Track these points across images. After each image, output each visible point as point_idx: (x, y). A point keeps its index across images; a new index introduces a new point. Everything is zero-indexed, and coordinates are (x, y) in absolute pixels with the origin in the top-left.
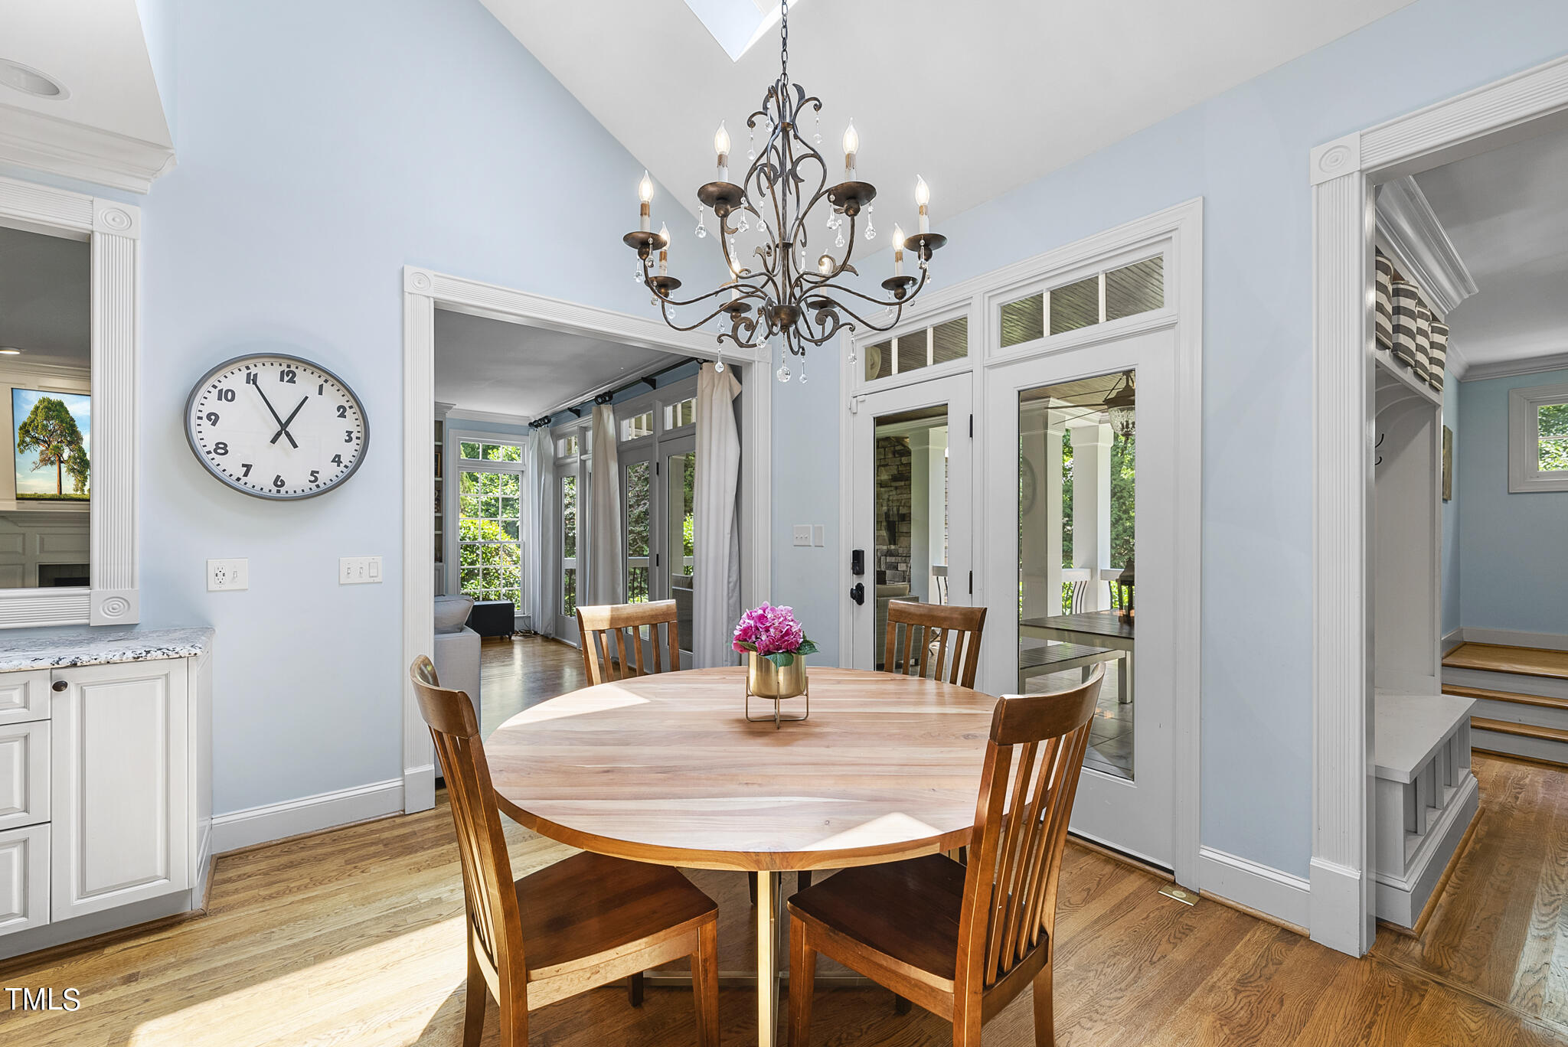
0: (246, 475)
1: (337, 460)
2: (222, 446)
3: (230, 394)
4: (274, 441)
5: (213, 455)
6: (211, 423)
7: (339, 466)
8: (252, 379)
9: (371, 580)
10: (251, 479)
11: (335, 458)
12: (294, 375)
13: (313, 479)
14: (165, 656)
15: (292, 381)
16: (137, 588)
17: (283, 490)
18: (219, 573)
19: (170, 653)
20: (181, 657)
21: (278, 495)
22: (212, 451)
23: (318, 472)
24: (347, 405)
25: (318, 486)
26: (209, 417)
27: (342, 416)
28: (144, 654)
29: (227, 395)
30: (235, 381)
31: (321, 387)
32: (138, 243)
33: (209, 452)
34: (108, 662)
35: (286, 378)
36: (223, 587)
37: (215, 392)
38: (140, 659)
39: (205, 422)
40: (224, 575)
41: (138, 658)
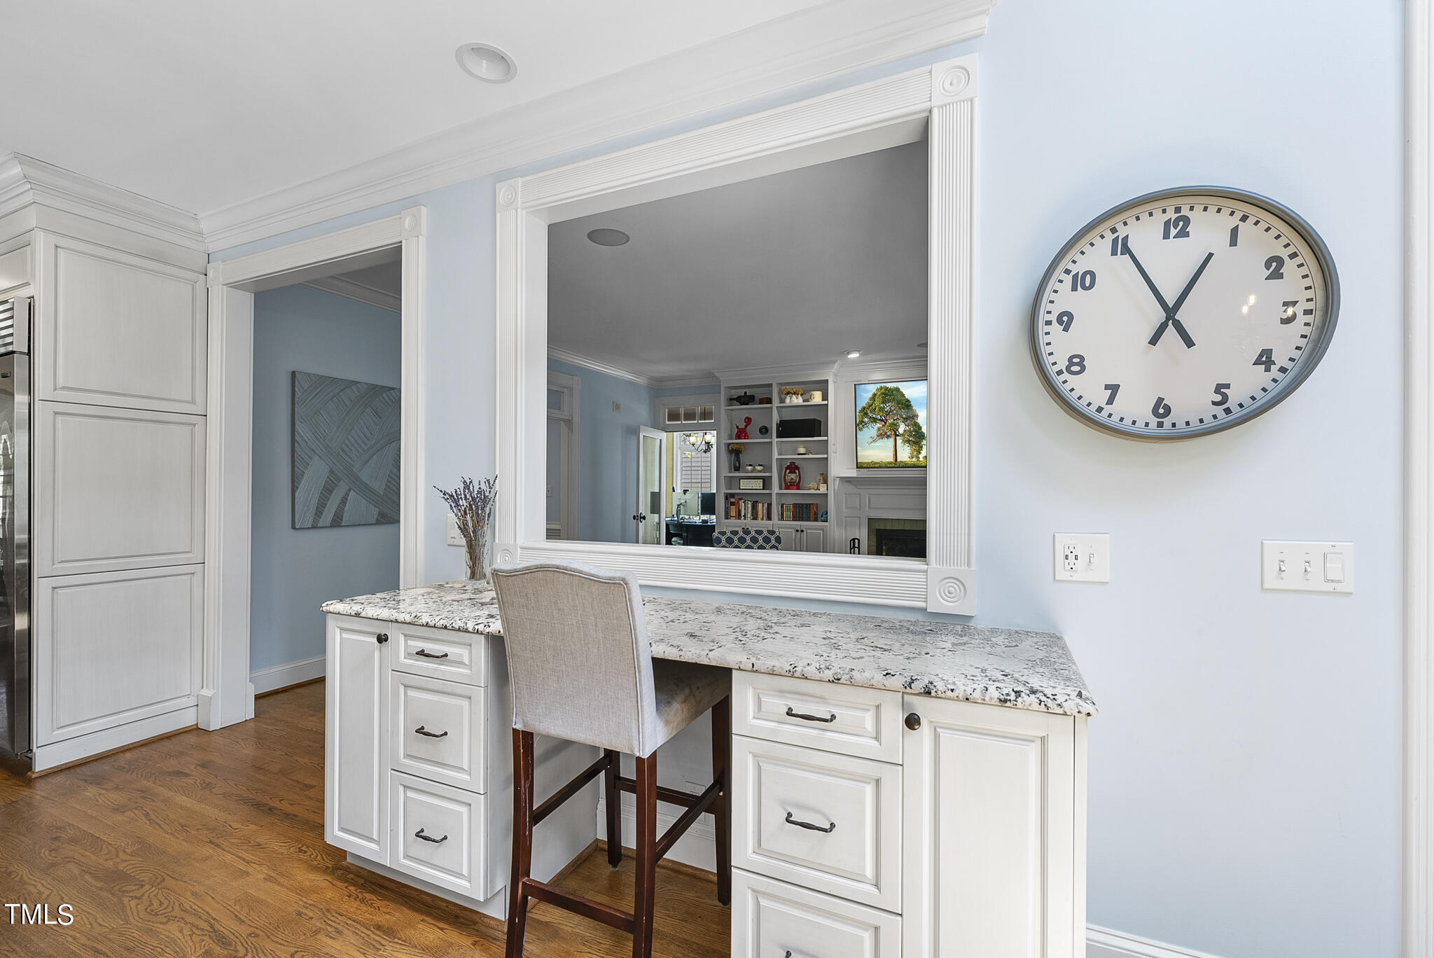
0: (1110, 401)
1: (1265, 359)
2: (1077, 360)
3: (1088, 278)
4: (1153, 341)
5: (1066, 376)
6: (1062, 327)
7: (1268, 370)
8: (1122, 247)
9: (1329, 587)
10: (1119, 408)
11: (1261, 356)
12: (1187, 221)
13: (1218, 398)
14: (1043, 707)
15: (1183, 234)
16: (973, 568)
17: (1167, 422)
18: (1070, 554)
19: (1050, 703)
20: (1065, 714)
21: (1160, 431)
22: (1064, 371)
23: (1228, 386)
24: (1284, 254)
25: (1228, 411)
26: (1060, 321)
27: (1276, 275)
28: (1013, 697)
29: (1084, 281)
30: (1096, 256)
31: (1235, 232)
32: (976, 101)
33: (1060, 373)
34: (967, 699)
35: (1173, 232)
36: (1077, 577)
37: (1068, 280)
38: (1008, 704)
39: (1056, 328)
40: (1076, 557)
41: (1005, 701)
